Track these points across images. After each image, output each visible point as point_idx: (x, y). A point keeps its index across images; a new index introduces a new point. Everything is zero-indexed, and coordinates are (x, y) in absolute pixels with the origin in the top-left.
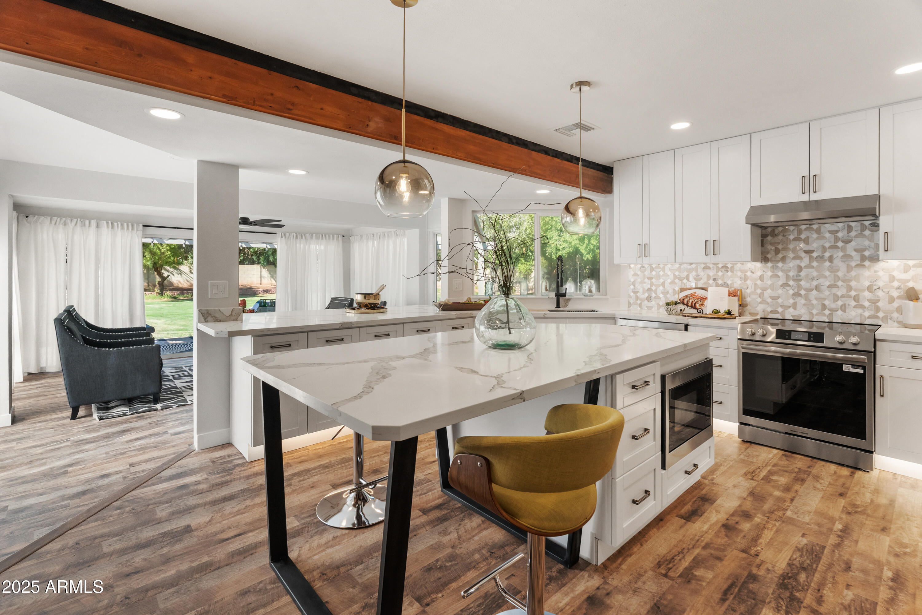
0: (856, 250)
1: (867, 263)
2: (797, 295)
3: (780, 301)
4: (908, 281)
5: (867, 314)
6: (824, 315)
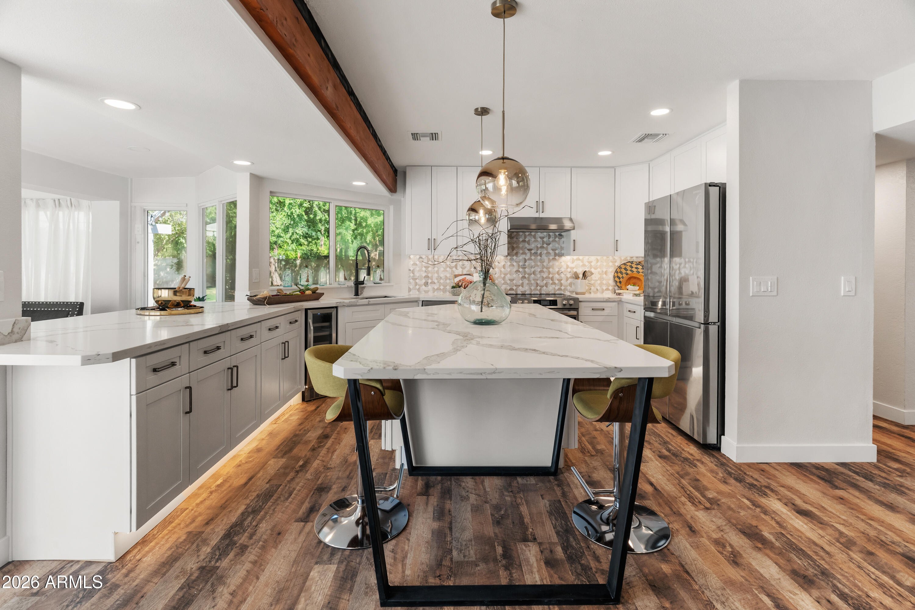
0: (553, 250)
1: (557, 258)
2: (524, 277)
3: (514, 282)
5: (557, 288)
6: (537, 290)
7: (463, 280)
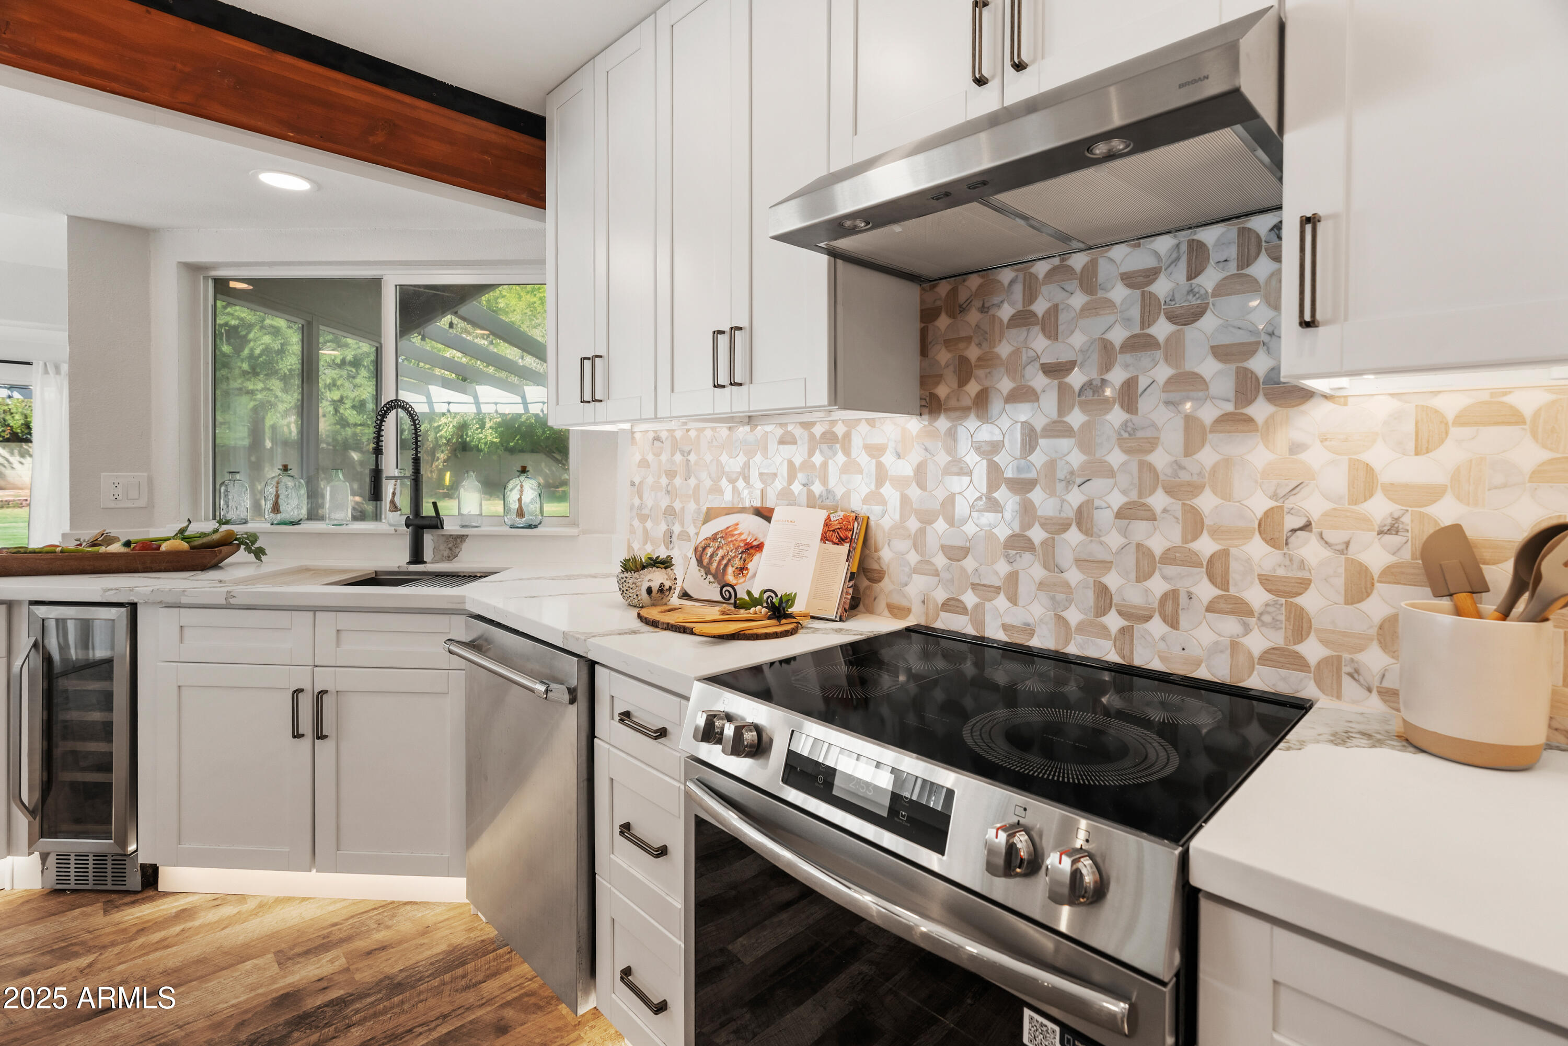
0: (1221, 353)
1: (1260, 410)
2: (1019, 543)
3: (969, 564)
4: (1434, 493)
5: (1257, 642)
6: (1104, 632)
7: (726, 533)
